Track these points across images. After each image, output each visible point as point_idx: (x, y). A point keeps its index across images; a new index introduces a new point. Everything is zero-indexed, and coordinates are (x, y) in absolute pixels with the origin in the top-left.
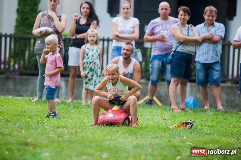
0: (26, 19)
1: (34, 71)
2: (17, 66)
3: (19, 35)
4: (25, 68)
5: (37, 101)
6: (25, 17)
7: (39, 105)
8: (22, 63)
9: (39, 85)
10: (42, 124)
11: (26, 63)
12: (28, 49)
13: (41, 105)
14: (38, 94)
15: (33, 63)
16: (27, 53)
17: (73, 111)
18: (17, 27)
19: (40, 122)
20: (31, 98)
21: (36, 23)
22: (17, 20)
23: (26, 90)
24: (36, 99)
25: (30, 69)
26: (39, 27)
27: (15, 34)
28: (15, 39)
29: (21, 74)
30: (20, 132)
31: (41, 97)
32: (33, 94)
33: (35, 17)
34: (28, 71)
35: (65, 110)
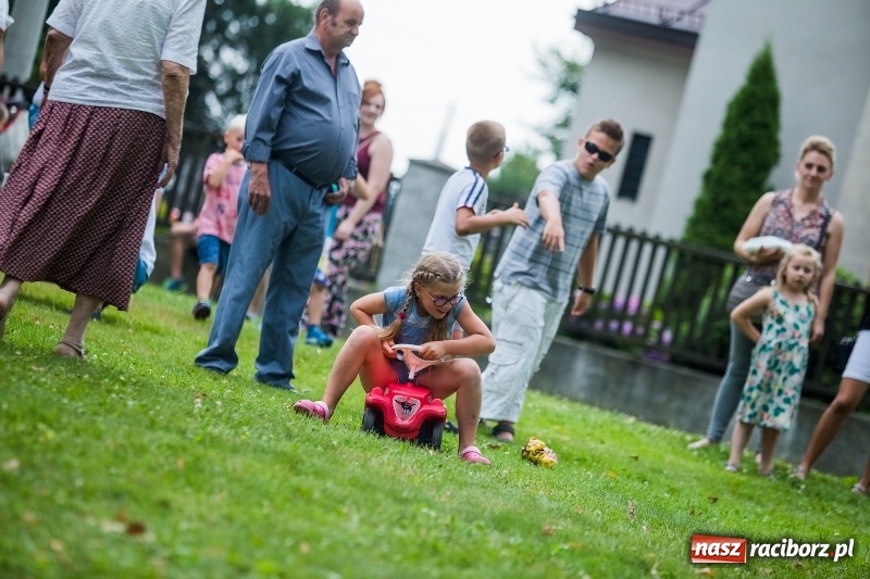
0: (727, 204)
1: (713, 361)
2: (668, 336)
3: (694, 247)
4: (690, 344)
5: (704, 448)
6: (723, 198)
7: (708, 462)
8: (685, 328)
9: (720, 404)
10: (703, 518)
11: (698, 333)
12: (711, 291)
13: (712, 462)
14: (711, 428)
15: (717, 335)
16: (706, 304)
17: (803, 501)
18: (694, 223)
19: (697, 512)
20: (689, 437)
21: (752, 222)
22: (699, 204)
23: (680, 412)
24: (703, 441)
25: (706, 352)
26: (758, 234)
27: (685, 241)
28: (681, 255)
29: (675, 360)
30: (634, 526)
31: (717, 440)
32: (696, 427)
33: (751, 204)
34: (698, 357)
35: (779, 493)
